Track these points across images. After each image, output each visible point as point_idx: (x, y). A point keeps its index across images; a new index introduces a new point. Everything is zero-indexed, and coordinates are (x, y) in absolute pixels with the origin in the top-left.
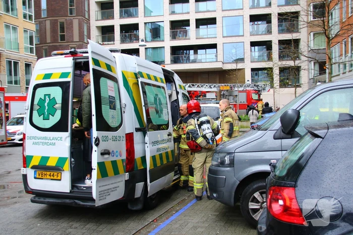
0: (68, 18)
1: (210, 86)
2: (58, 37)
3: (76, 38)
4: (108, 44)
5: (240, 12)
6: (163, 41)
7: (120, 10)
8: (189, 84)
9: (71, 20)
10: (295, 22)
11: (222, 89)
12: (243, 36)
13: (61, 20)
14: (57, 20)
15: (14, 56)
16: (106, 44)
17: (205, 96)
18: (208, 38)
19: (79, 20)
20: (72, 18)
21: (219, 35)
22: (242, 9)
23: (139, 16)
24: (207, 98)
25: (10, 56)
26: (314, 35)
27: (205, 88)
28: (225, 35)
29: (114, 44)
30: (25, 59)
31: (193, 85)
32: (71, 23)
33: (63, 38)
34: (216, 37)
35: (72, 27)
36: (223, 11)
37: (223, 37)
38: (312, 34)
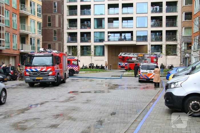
0: (53, 14)
1: (133, 54)
2: (47, 24)
3: (57, 25)
4: (73, 29)
5: (146, 15)
6: (104, 28)
7: (81, 11)
8: (123, 53)
9: (54, 15)
10: (175, 21)
11: (139, 56)
12: (147, 27)
13: (49, 15)
14: (47, 15)
15: (33, 36)
16: (72, 29)
17: (132, 59)
18: (128, 28)
19: (59, 15)
20: (55, 14)
21: (135, 27)
22: (147, 13)
23: (91, 14)
24: (133, 60)
25: (32, 36)
26: (185, 28)
27: (131, 55)
28: (137, 27)
29: (77, 29)
30: (37, 37)
31: (126, 54)
32: (54, 17)
33: (50, 25)
34: (133, 28)
35: (55, 19)
36: (137, 14)
37: (137, 28)
38: (184, 28)
